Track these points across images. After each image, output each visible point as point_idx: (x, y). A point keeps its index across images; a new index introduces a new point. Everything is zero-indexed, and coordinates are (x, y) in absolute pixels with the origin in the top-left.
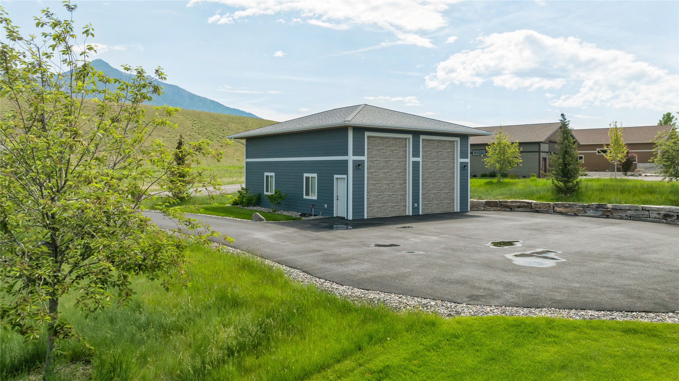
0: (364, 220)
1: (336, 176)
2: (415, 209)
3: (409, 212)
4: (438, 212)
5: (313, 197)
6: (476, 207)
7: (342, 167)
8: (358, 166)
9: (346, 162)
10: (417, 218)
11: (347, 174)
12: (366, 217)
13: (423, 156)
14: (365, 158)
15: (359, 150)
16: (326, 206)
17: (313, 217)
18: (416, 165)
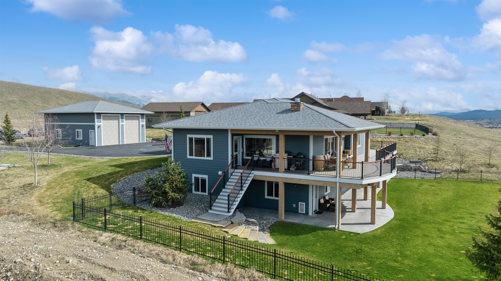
1: (90, 131)
2: (123, 142)
3: (120, 143)
4: (132, 143)
5: (81, 139)
7: (93, 127)
8: (99, 127)
11: (94, 130)
12: (102, 145)
13: (125, 122)
14: (101, 124)
15: (99, 121)
16: (86, 142)
18: (122, 126)
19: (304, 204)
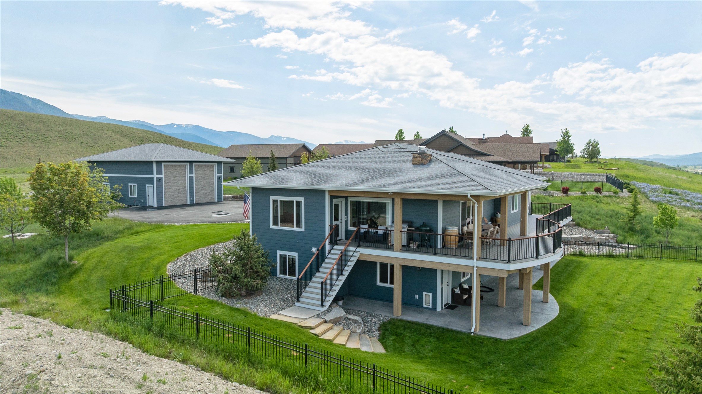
0: (163, 207)
1: (147, 185)
2: (192, 201)
3: (188, 202)
4: (205, 202)
5: (135, 196)
6: (226, 199)
7: (151, 181)
8: (159, 180)
9: (153, 178)
10: (192, 205)
11: (153, 184)
12: (164, 205)
13: (195, 173)
14: (163, 176)
15: (159, 172)
16: (142, 200)
17: (135, 207)
18: (191, 179)
19: (431, 294)
